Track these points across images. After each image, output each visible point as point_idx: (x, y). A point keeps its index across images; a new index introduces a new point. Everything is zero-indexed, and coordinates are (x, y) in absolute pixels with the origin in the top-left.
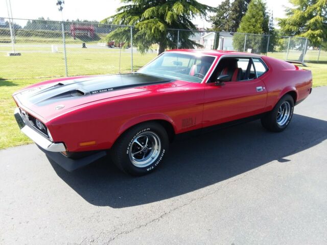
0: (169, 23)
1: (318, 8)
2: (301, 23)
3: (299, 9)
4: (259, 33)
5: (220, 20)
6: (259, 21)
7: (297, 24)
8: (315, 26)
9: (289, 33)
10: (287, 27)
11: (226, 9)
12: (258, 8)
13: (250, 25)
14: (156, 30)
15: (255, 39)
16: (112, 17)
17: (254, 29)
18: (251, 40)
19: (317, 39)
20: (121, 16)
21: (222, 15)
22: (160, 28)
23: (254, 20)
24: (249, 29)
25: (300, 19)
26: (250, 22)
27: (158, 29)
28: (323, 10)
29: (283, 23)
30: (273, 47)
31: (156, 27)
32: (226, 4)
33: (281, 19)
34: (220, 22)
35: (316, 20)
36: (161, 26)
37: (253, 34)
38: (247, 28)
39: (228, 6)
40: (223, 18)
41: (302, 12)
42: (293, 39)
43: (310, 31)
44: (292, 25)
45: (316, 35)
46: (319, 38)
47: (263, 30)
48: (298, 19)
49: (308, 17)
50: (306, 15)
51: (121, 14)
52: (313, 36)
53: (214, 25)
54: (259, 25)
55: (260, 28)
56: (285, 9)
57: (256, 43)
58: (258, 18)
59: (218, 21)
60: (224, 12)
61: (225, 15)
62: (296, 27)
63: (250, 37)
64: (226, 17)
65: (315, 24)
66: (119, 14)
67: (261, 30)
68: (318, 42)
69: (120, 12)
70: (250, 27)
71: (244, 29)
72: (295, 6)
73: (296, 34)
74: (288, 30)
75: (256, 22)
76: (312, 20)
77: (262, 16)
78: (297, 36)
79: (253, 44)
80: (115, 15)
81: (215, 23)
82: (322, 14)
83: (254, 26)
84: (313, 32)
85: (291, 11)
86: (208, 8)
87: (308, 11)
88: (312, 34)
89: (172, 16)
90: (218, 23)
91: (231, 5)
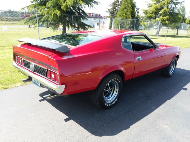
0: (64, 11)
1: (166, 3)
2: (156, 12)
3: (155, 4)
4: (129, 18)
5: (114, 11)
6: (129, 11)
7: (154, 13)
8: (164, 14)
9: (150, 18)
10: (148, 15)
11: (117, 5)
12: (128, 3)
13: (123, 13)
14: (55, 15)
15: (126, 22)
16: (27, 7)
17: (126, 16)
18: (124, 23)
19: (166, 22)
20: (33, 6)
21: (115, 8)
22: (58, 14)
23: (126, 10)
24: (123, 15)
25: (155, 10)
26: (123, 11)
27: (56, 15)
28: (169, 4)
29: (146, 12)
30: (138, 27)
31: (55, 13)
32: (117, 2)
33: (144, 10)
34: (114, 13)
35: (165, 11)
36: (58, 13)
37: (125, 19)
38: (122, 15)
39: (118, 3)
40: (115, 10)
41: (157, 6)
42: (152, 22)
43: (161, 17)
44: (151, 13)
45: (165, 20)
46: (167, 21)
47: (131, 17)
48: (154, 10)
49: (160, 8)
50: (159, 7)
51: (33, 5)
52: (163, 20)
53: (110, 14)
54: (129, 13)
55: (130, 15)
56: (147, 4)
57: (127, 25)
58: (128, 9)
59: (113, 12)
60: (116, 7)
61: (116, 8)
62: (153, 15)
63: (124, 20)
64: (117, 9)
65: (164, 13)
66: (32, 5)
67: (130, 16)
68: (167, 24)
69: (33, 4)
70: (124, 15)
71: (120, 16)
72: (153, 2)
73: (154, 19)
74: (149, 16)
75: (127, 11)
76: (163, 10)
77: (131, 8)
78: (154, 20)
79: (125, 25)
80: (29, 6)
81: (111, 13)
82: (169, 7)
83: (126, 14)
84: (163, 17)
85: (150, 5)
86: (94, 2)
87: (160, 5)
88: (163, 19)
89: (66, 6)
90: (112, 13)
91: (119, 2)
